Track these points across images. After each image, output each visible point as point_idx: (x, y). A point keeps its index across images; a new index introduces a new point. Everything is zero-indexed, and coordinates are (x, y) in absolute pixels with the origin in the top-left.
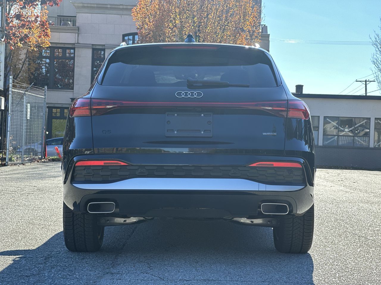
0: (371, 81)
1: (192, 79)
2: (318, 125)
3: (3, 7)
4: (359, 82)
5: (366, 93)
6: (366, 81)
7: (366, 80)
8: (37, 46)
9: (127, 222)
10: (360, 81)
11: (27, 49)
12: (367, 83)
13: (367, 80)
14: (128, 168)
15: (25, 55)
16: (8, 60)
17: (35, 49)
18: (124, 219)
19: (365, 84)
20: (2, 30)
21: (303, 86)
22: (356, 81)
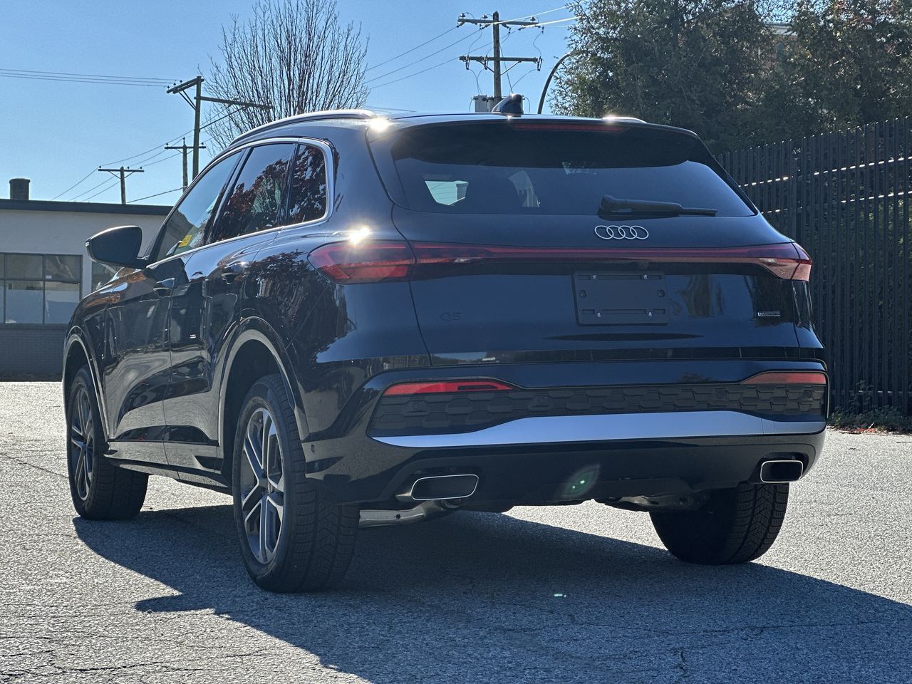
0: (134, 171)
1: (614, 198)
2: (79, 277)
4: (107, 172)
5: (123, 199)
6: (122, 170)
7: (122, 168)
9: (402, 518)
10: (109, 170)
12: (126, 174)
13: (125, 168)
14: (511, 395)
18: (395, 513)
19: (119, 176)
21: (29, 181)
22: (99, 170)
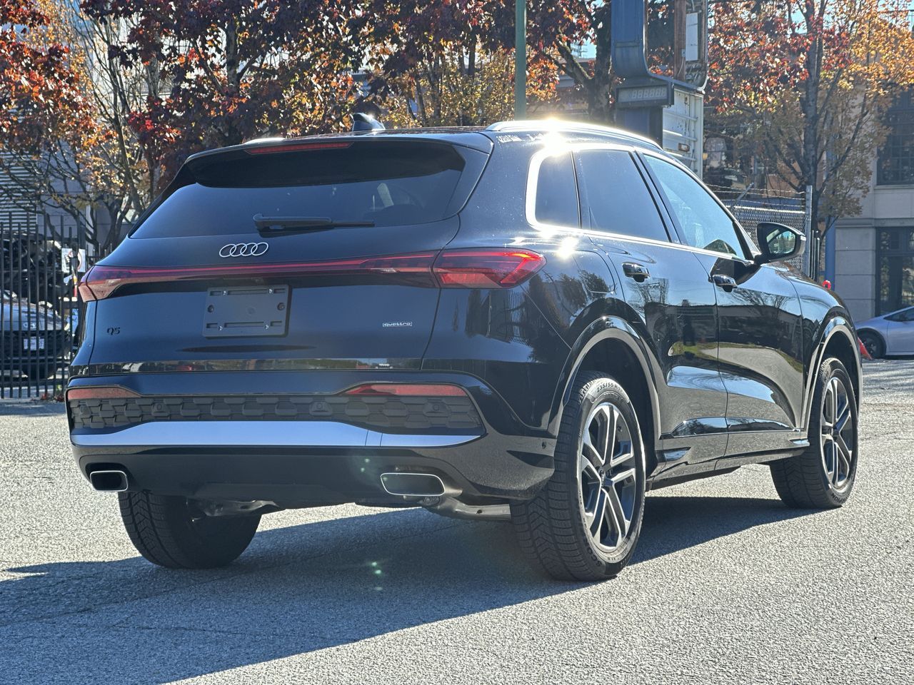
3: (702, 13)
8: (885, 85)
11: (864, 94)
14: (137, 401)
15: (861, 108)
16: (820, 124)
17: (881, 92)
20: (701, 65)
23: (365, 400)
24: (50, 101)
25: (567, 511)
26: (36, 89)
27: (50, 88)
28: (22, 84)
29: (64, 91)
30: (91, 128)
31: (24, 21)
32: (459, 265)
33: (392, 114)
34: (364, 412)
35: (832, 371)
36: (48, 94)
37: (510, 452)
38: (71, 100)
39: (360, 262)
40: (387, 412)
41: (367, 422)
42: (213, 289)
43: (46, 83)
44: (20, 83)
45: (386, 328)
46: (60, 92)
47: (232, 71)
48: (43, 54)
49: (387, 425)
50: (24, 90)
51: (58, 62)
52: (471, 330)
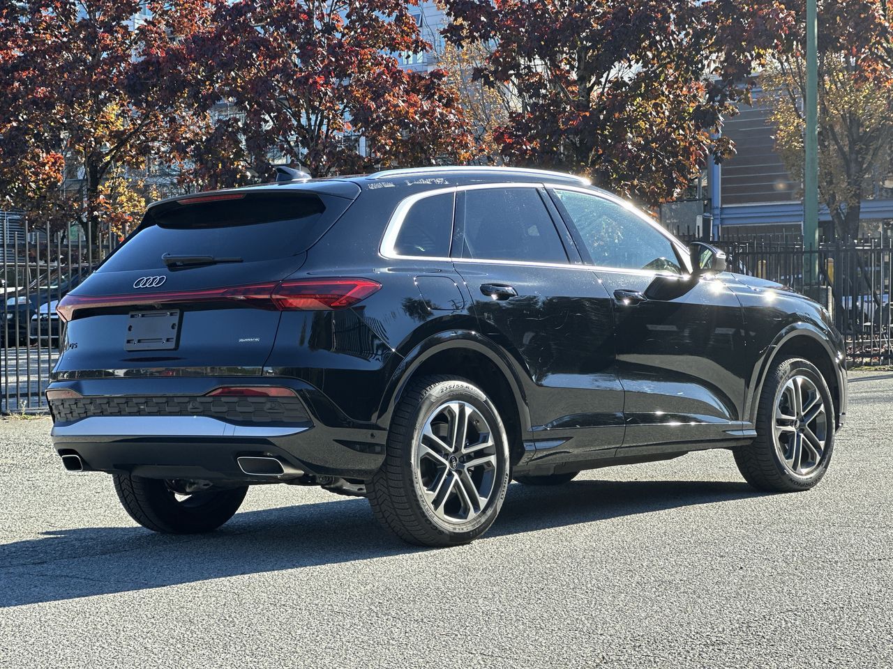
14: (82, 401)
23: (223, 399)
24: (426, 120)
25: (402, 489)
26: (411, 110)
27: (425, 108)
28: (400, 107)
29: (438, 110)
30: (465, 143)
31: (408, 48)
32: (298, 292)
33: (777, 114)
34: (224, 409)
35: (791, 371)
36: (424, 114)
37: (336, 441)
38: (443, 119)
39: (222, 291)
40: (238, 409)
41: (227, 417)
42: (133, 313)
43: (422, 105)
44: (397, 106)
45: (241, 342)
46: (434, 111)
47: (583, 86)
48: (427, 77)
49: (240, 419)
50: (401, 111)
51: (439, 85)
52: (313, 345)
